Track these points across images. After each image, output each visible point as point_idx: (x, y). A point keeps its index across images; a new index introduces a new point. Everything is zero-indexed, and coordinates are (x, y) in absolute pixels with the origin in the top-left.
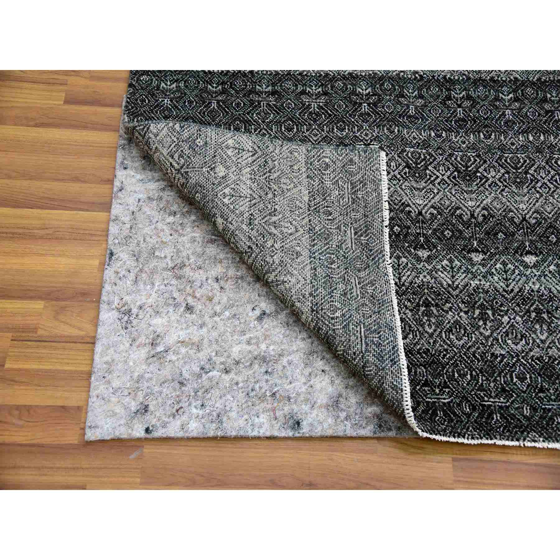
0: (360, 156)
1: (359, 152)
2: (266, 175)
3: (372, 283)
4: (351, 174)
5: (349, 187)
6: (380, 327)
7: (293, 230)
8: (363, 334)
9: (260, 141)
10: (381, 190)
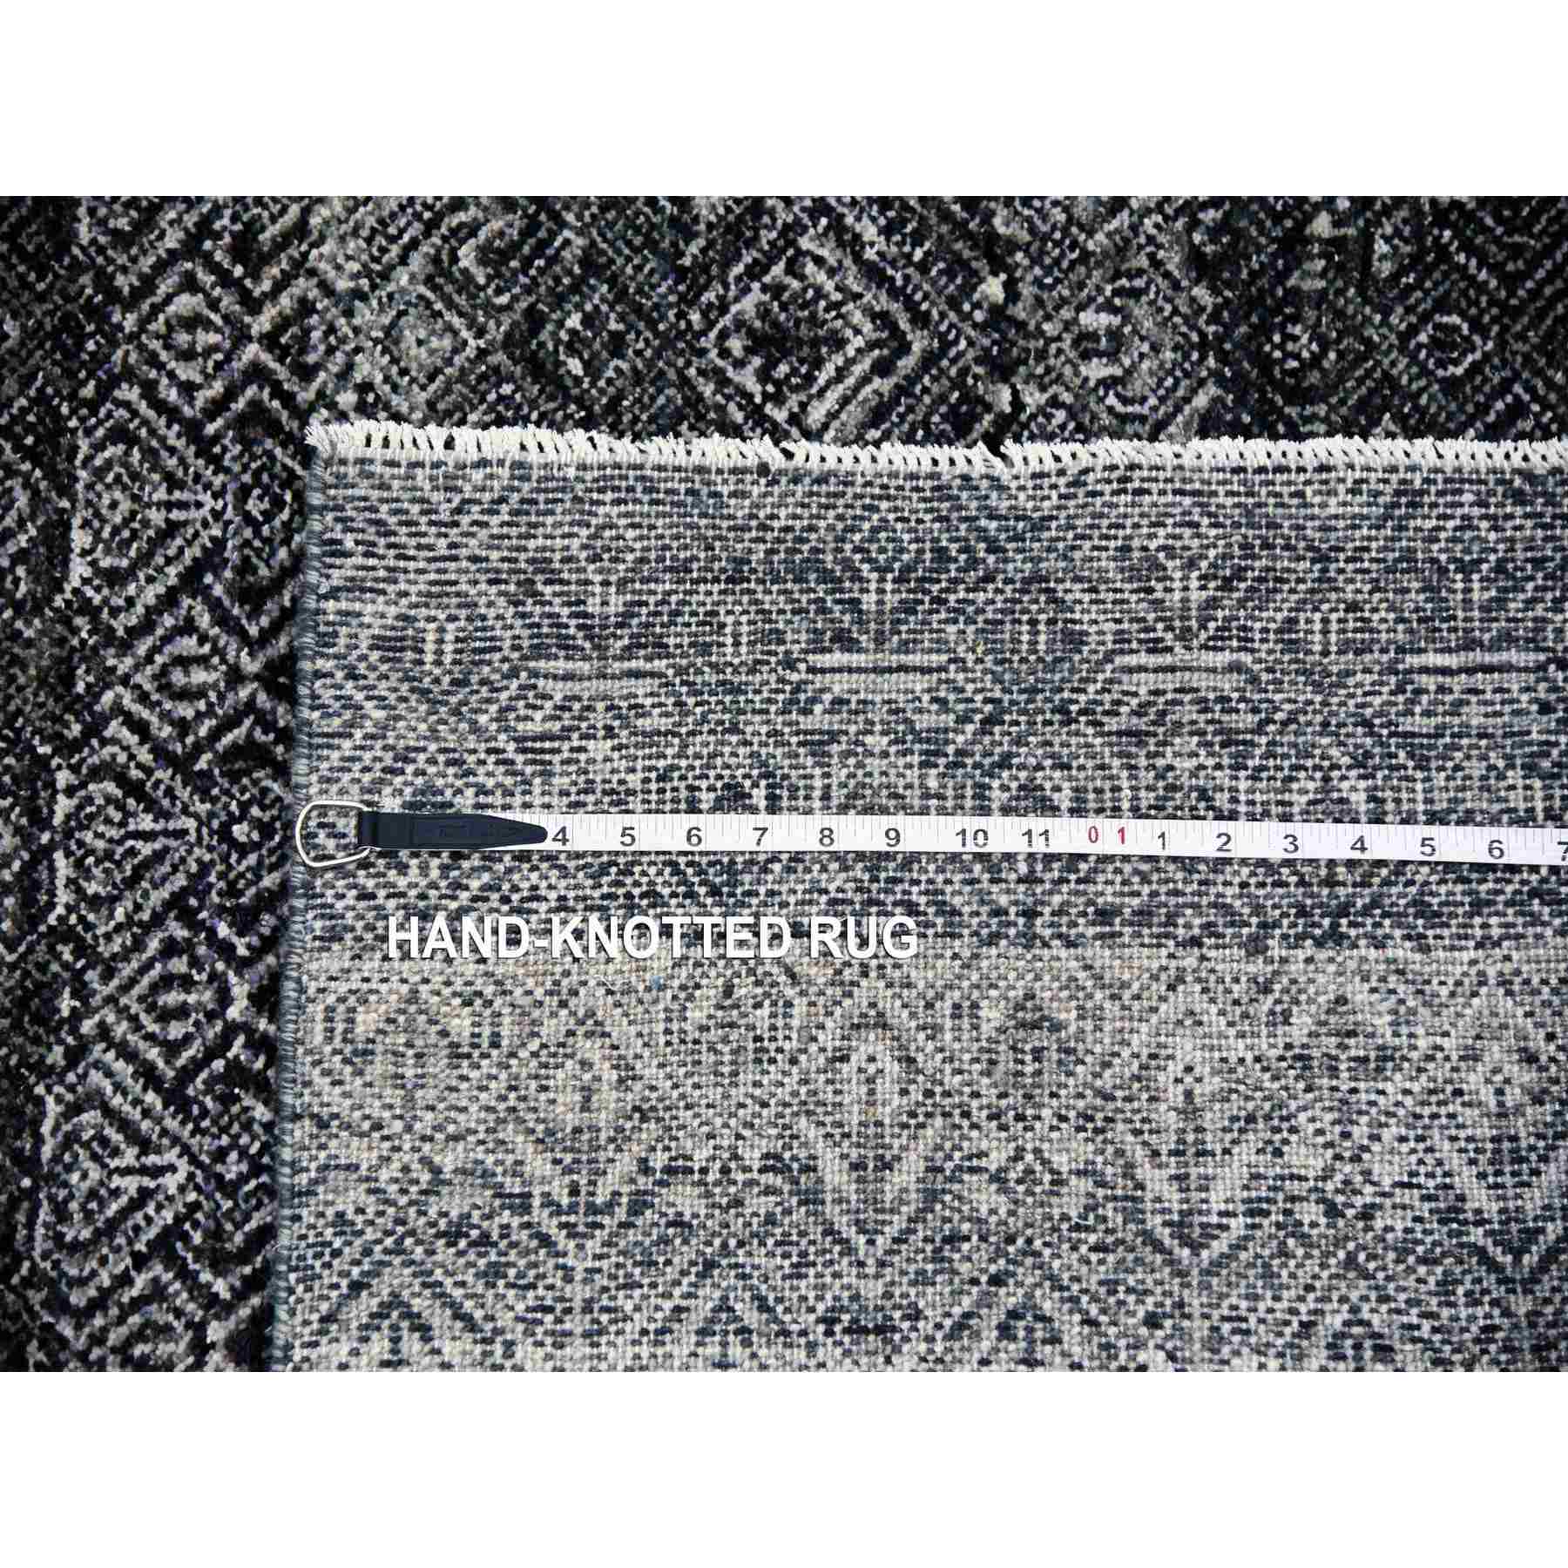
0: (355, 587)
1: (333, 594)
2: (550, 1226)
3: (1146, 572)
4: (474, 647)
5: (561, 666)
6: (1409, 555)
7: (871, 1044)
8: (1451, 661)
9: (309, 1280)
10: (583, 467)
